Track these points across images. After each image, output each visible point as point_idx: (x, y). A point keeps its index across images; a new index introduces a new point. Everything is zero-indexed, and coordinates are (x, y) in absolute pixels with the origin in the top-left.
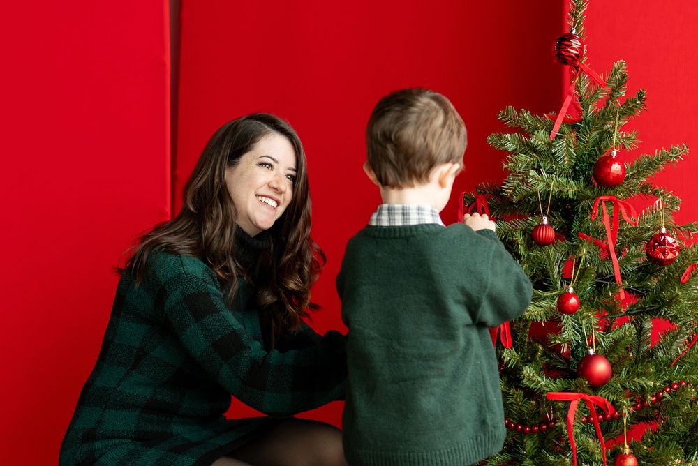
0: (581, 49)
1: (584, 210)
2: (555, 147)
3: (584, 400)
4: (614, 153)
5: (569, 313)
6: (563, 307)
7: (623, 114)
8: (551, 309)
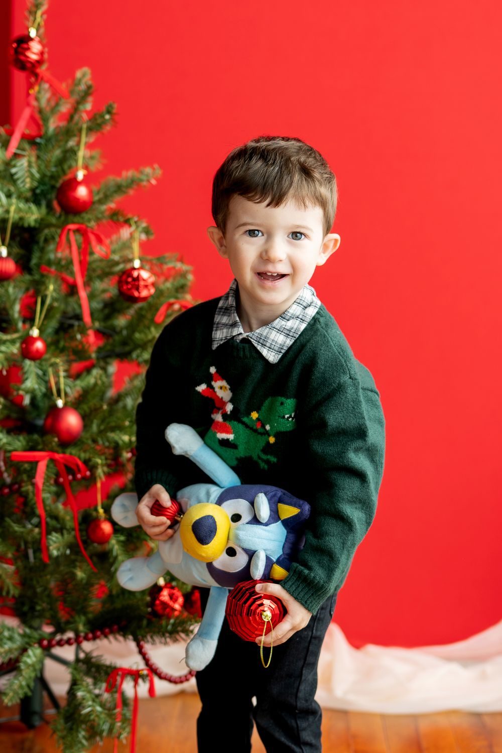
0: (42, 54)
1: (46, 241)
2: (14, 166)
3: (53, 460)
4: (80, 175)
5: (33, 359)
6: (27, 352)
7: (90, 130)
8: (13, 354)
